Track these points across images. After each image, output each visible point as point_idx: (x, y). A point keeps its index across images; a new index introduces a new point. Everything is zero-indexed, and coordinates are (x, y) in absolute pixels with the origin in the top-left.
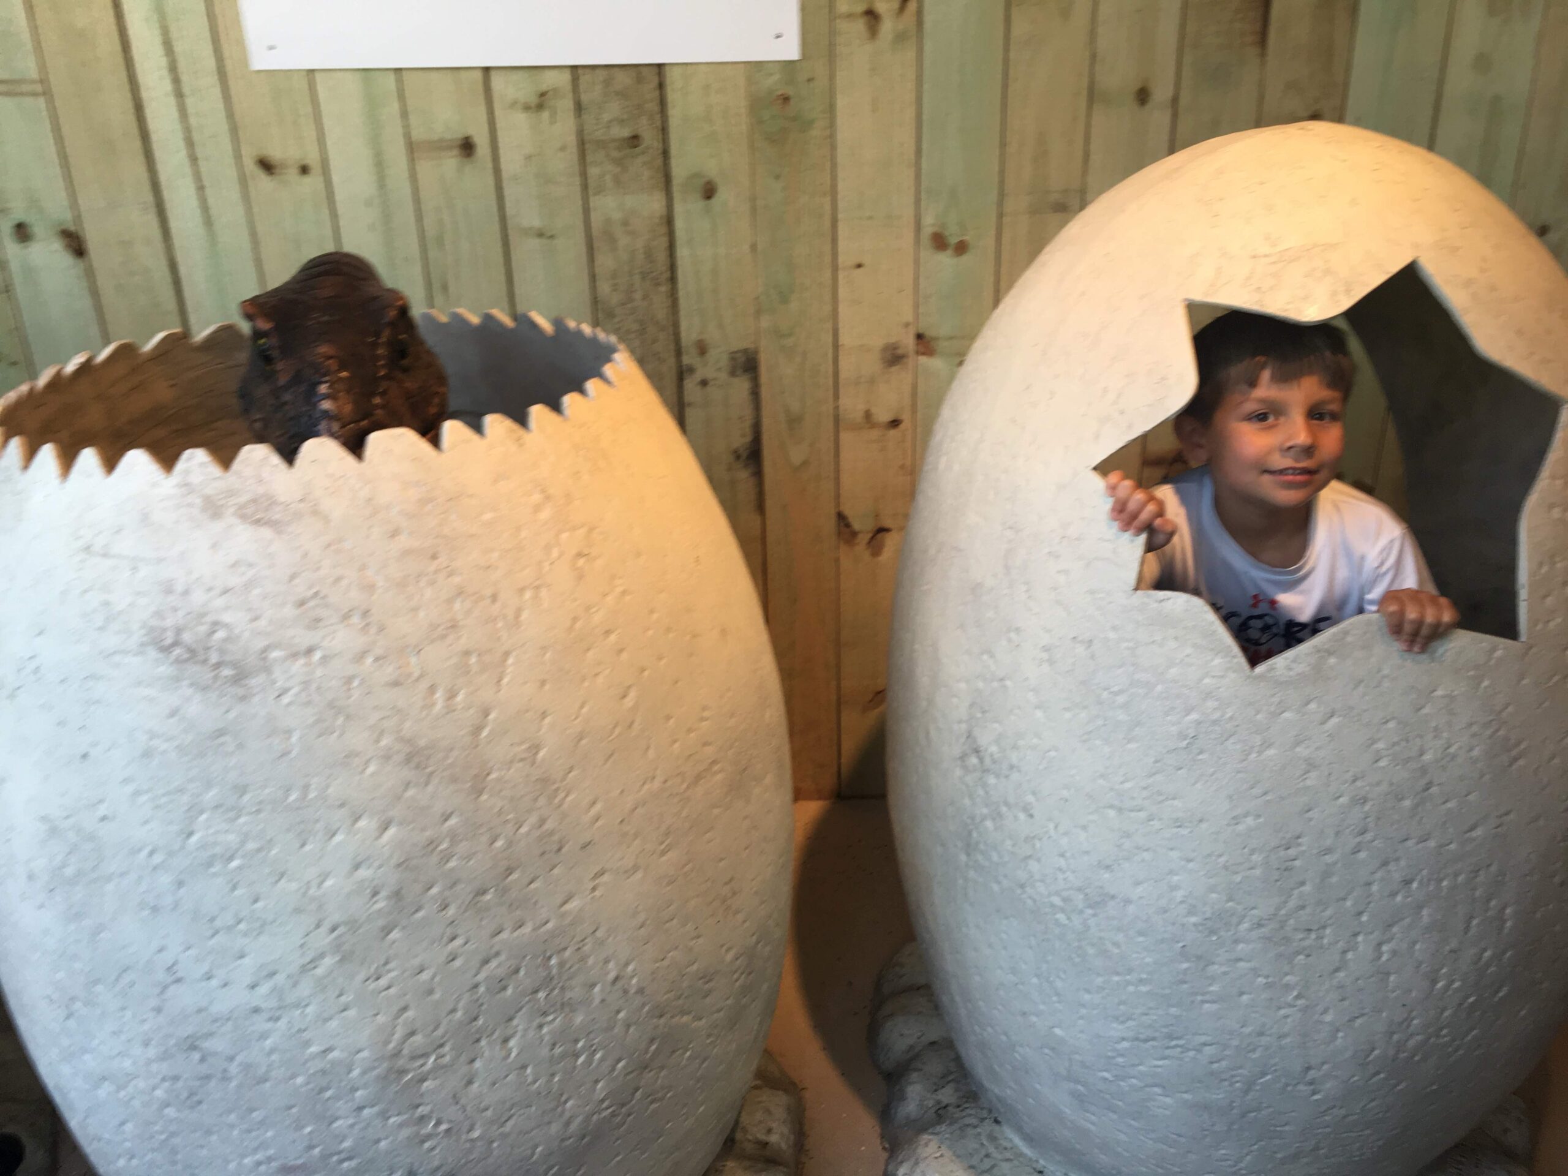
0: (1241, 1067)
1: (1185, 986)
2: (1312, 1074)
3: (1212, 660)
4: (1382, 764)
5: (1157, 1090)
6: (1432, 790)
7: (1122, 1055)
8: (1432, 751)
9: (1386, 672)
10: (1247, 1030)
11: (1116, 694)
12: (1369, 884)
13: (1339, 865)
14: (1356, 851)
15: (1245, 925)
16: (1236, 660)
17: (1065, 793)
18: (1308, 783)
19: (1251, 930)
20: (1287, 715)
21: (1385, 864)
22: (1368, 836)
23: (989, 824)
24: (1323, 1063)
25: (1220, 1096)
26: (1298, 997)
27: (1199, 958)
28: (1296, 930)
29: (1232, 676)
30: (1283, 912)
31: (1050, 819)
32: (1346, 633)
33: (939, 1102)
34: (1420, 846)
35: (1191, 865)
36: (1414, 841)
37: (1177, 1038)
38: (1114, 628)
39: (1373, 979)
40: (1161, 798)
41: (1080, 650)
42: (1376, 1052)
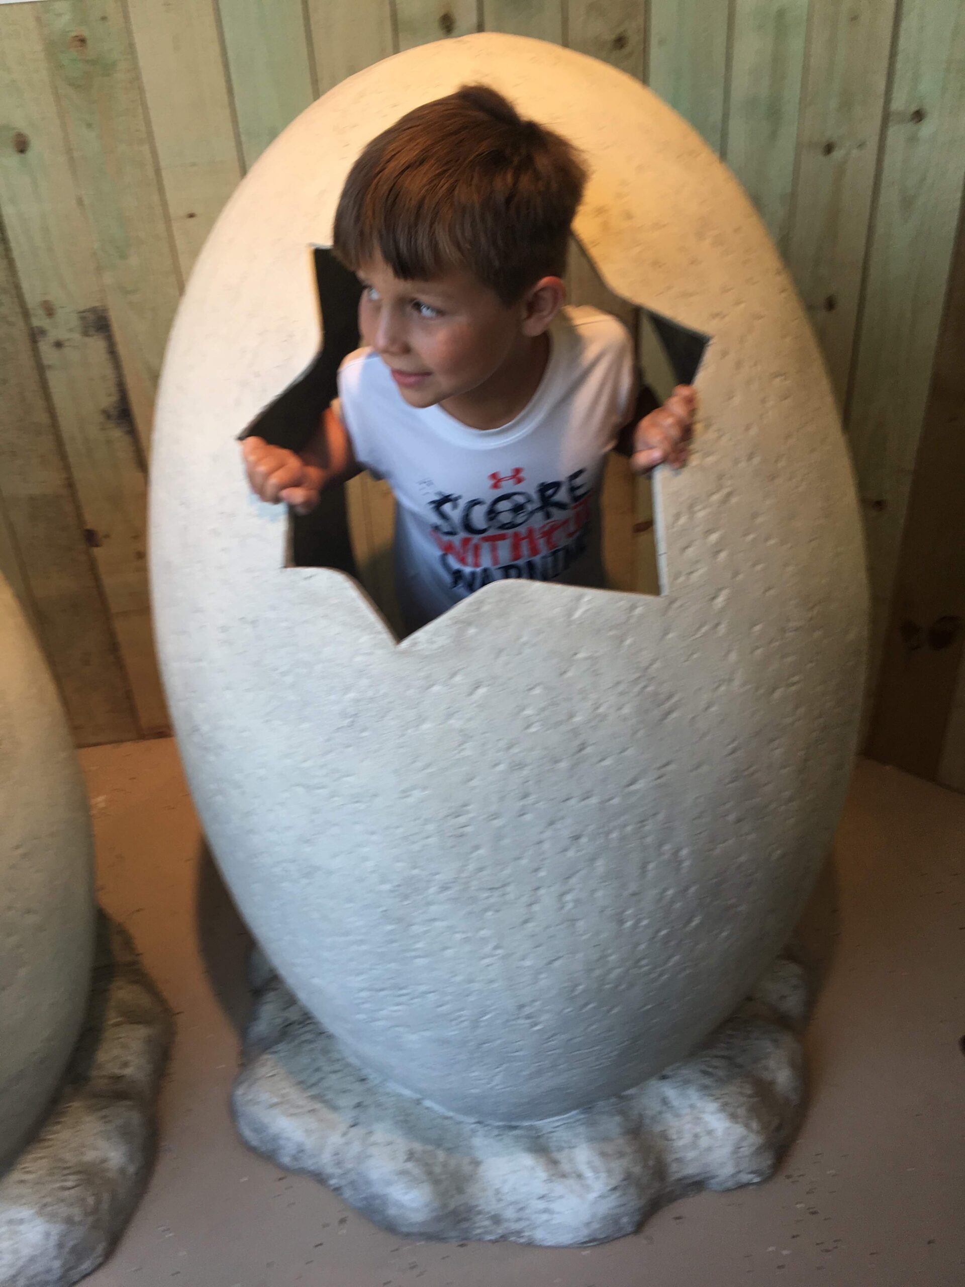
0: (463, 1009)
1: (394, 945)
2: (526, 1010)
3: (360, 637)
4: (533, 729)
6: (586, 751)
7: (365, 1002)
8: (580, 713)
9: (524, 639)
10: (458, 979)
11: (284, 674)
12: (540, 843)
13: (509, 828)
14: (522, 813)
15: (432, 890)
16: (379, 636)
17: (262, 772)
18: (466, 753)
19: (439, 892)
20: (436, 689)
21: (552, 823)
22: (531, 799)
24: (534, 1001)
26: (496, 947)
27: (399, 920)
28: (480, 889)
29: (380, 652)
32: (481, 602)
34: (583, 803)
35: (374, 837)
36: (576, 800)
37: (403, 988)
38: (272, 608)
39: (562, 926)
40: (337, 775)
41: (249, 630)
42: (581, 987)
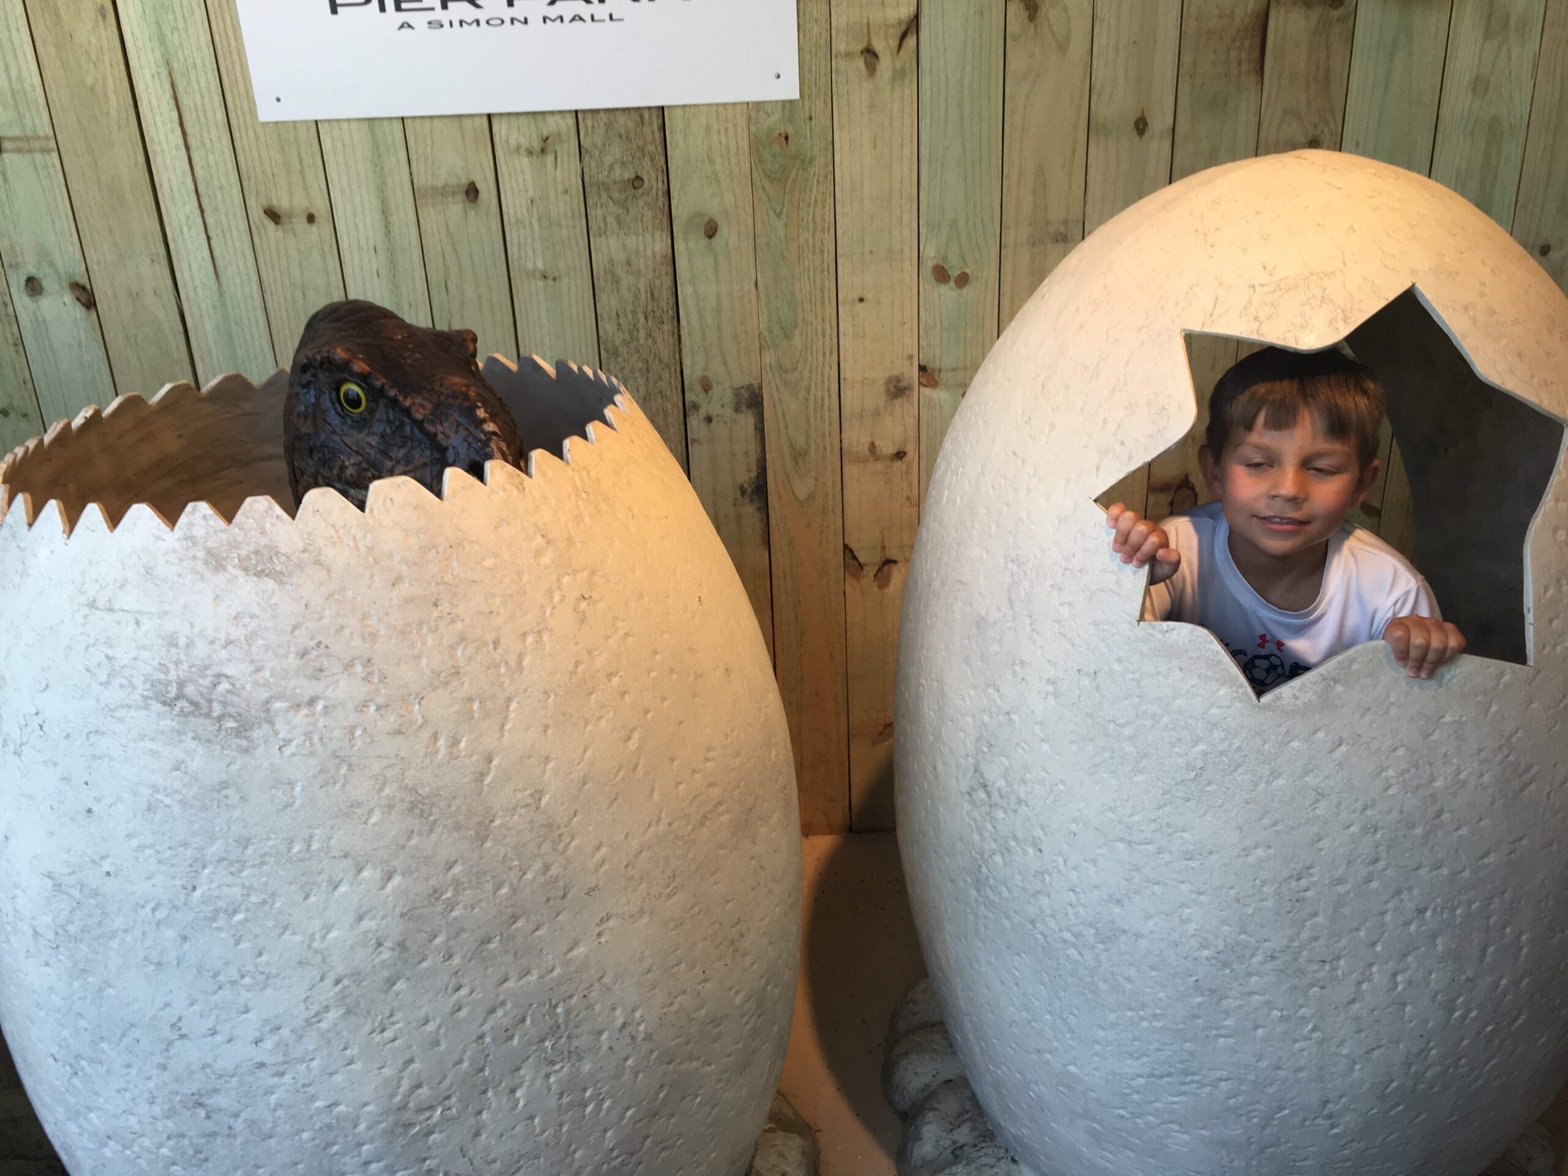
0: (1258, 1102)
1: (1199, 1021)
2: (1330, 1106)
3: (1218, 690)
4: (1390, 792)
5: (1175, 1127)
6: (1443, 817)
7: (1137, 1092)
8: (1441, 778)
9: (1392, 699)
10: (1263, 1064)
11: (1123, 726)
12: (1382, 914)
13: (1352, 895)
14: (1368, 880)
15: (1259, 958)
16: (1241, 691)
17: (1073, 827)
18: (1318, 812)
19: (1262, 963)
20: (1295, 744)
21: (1398, 892)
22: (1381, 864)
23: (998, 859)
24: (1341, 1097)
25: (1239, 1132)
26: (1314, 1029)
27: (1213, 991)
28: (1310, 961)
29: (1238, 705)
30: (1296, 944)
31: (1060, 854)
32: (1352, 660)
33: (954, 1142)
34: (1433, 874)
35: (1202, 898)
36: (1426, 869)
37: (1192, 1074)
38: (1119, 660)
39: (1390, 1009)
40: (1170, 831)
41: (1086, 682)
42: (1394, 1084)
